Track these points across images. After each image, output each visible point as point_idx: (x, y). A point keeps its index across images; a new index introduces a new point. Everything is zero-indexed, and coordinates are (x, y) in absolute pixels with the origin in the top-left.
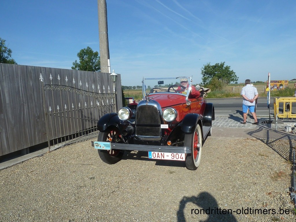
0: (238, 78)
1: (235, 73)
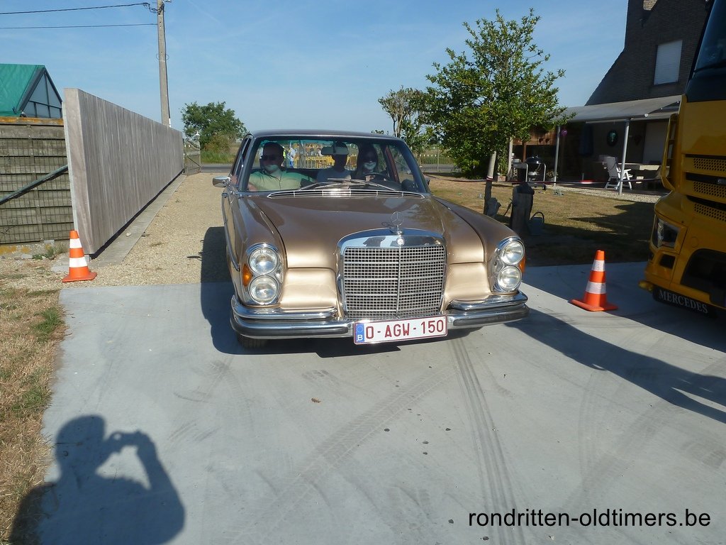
1: (243, 124)
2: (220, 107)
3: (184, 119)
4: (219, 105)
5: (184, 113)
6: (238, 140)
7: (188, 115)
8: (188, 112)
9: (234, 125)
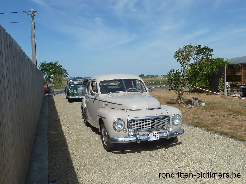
0: (69, 74)
1: (66, 71)
6: (64, 78)
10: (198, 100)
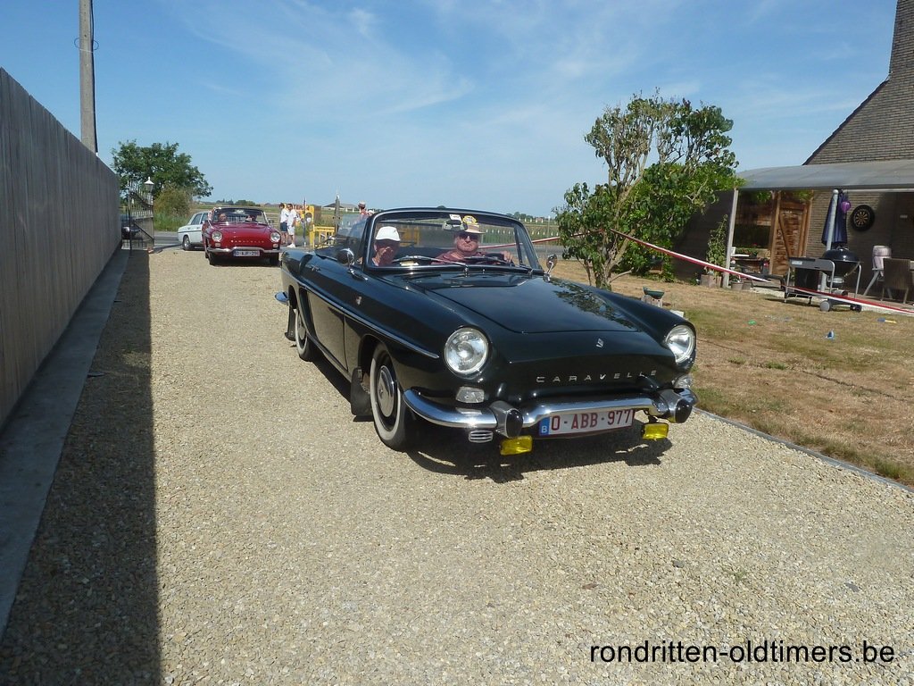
0: (212, 188)
1: (203, 175)
2: (170, 151)
3: (116, 164)
4: (168, 148)
5: (116, 155)
6: (195, 198)
7: (122, 159)
8: (120, 155)
9: (190, 177)
10: (661, 300)
